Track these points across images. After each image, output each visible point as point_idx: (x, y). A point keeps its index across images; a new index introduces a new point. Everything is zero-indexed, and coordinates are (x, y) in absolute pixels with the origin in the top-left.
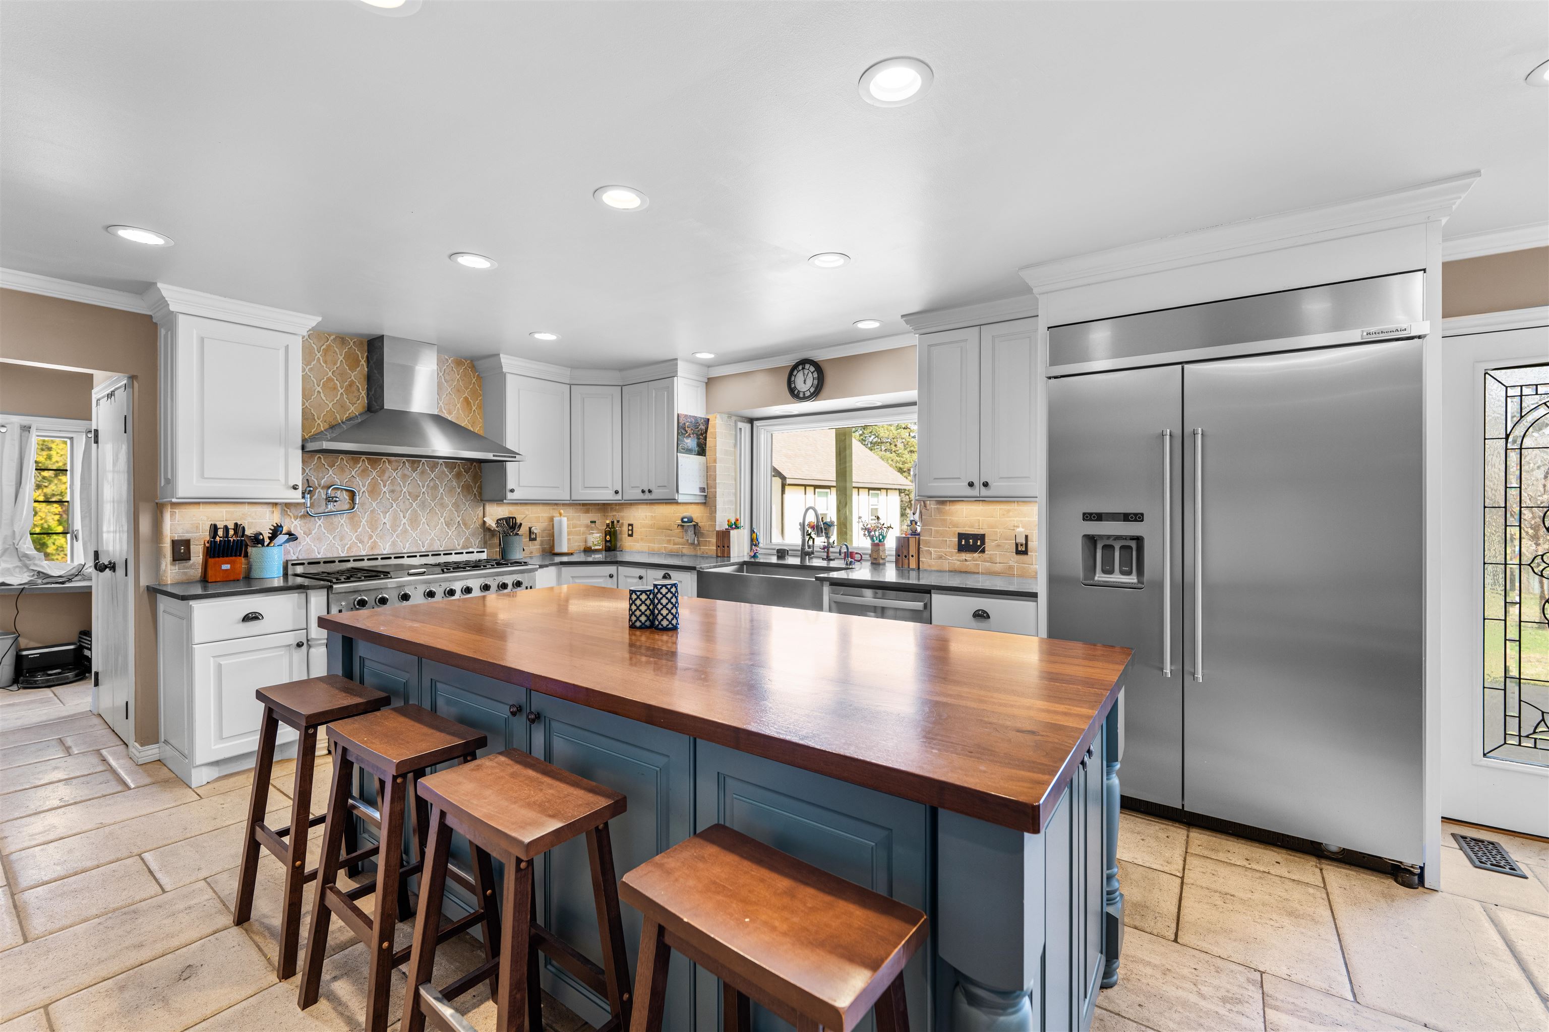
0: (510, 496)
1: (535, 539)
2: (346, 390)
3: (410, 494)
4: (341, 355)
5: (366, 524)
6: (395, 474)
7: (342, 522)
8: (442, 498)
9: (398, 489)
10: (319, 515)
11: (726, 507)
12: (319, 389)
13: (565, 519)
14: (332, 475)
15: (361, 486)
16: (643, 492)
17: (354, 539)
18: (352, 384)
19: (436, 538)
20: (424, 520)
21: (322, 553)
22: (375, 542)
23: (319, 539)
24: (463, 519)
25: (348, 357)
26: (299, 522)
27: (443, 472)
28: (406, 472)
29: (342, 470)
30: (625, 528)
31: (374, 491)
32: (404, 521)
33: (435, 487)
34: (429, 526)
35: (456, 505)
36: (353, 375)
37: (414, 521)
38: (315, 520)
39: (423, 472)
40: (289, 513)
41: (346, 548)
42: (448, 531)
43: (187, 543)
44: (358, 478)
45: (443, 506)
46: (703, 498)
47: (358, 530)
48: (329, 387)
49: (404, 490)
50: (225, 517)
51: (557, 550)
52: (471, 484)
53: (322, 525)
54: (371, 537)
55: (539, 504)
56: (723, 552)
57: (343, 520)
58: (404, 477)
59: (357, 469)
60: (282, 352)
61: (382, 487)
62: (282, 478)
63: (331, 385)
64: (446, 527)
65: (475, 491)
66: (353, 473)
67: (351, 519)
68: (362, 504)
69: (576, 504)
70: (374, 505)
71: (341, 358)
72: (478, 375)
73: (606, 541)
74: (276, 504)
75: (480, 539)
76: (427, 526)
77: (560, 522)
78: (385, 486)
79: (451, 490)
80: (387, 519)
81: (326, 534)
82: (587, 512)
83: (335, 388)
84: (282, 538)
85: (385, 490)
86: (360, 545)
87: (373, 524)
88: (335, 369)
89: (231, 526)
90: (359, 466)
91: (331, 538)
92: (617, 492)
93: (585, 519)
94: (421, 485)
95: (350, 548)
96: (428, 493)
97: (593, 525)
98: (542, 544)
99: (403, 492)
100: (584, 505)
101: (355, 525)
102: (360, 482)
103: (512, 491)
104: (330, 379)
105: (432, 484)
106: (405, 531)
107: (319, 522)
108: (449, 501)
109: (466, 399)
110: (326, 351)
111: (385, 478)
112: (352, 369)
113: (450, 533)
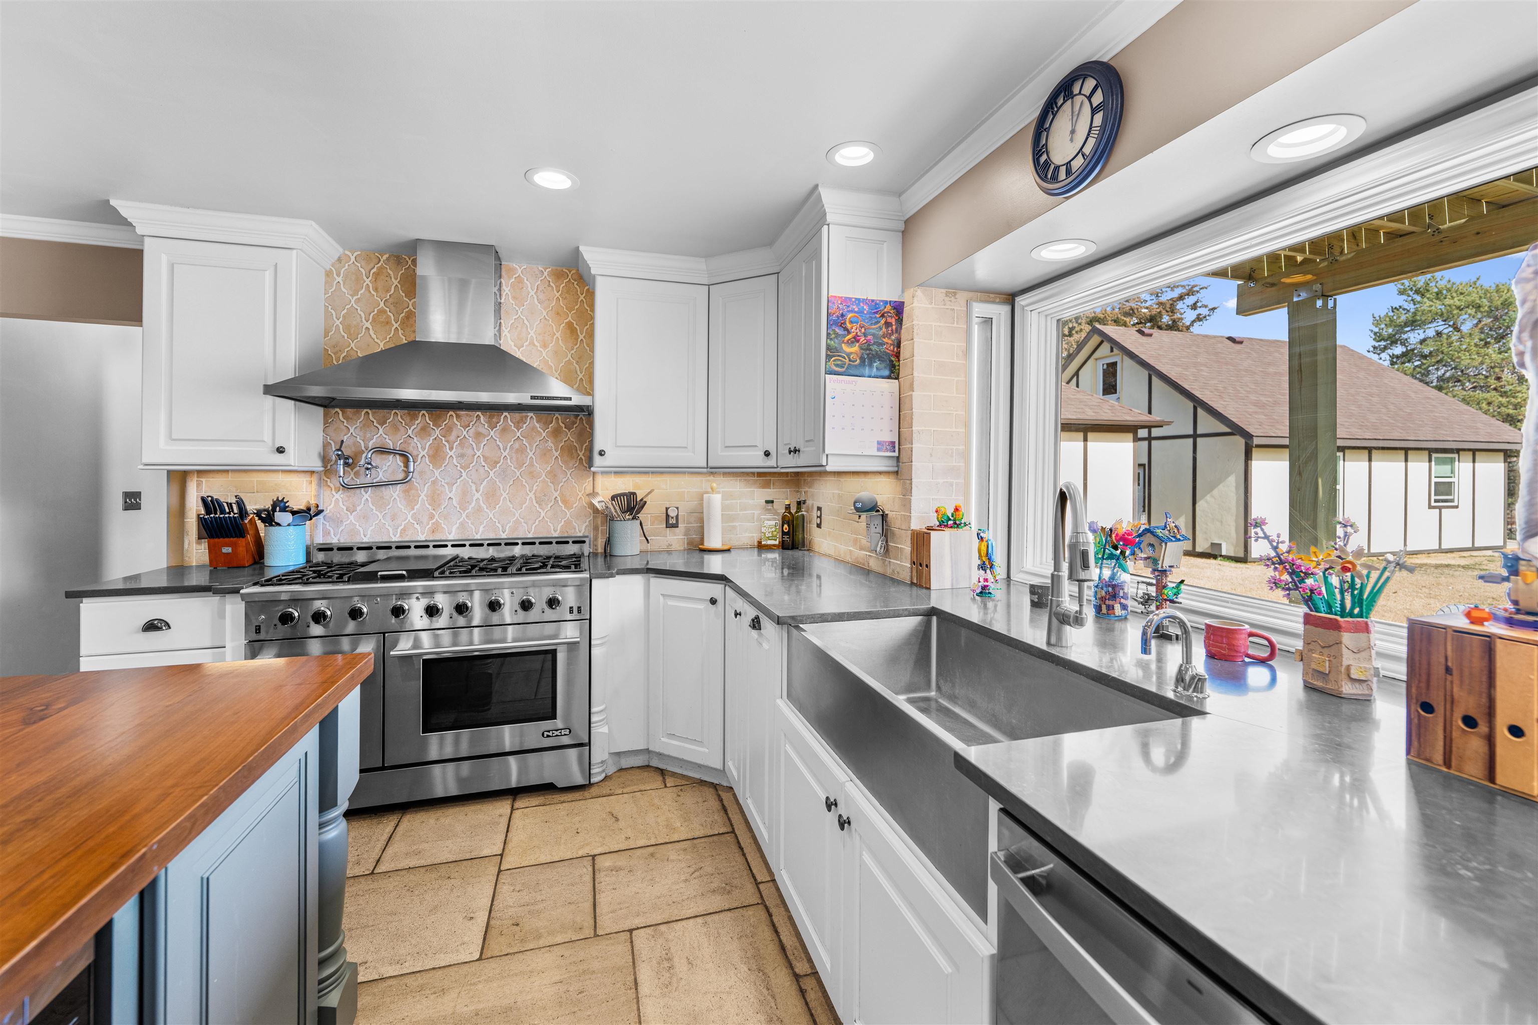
0: (600, 461)
1: (675, 526)
2: (403, 323)
3: (486, 459)
4: (396, 279)
5: (425, 499)
6: (465, 433)
7: (395, 495)
8: (531, 465)
9: (469, 452)
10: (364, 486)
11: (940, 481)
12: (368, 325)
13: (716, 499)
14: (382, 435)
15: (420, 447)
16: (790, 451)
17: (409, 517)
18: (409, 315)
19: (522, 521)
20: (505, 495)
21: (368, 536)
22: (437, 523)
23: (366, 517)
24: (562, 495)
25: (404, 280)
26: (342, 496)
27: (534, 428)
28: (481, 430)
29: (396, 429)
30: (815, 513)
31: (436, 456)
32: (477, 495)
33: (522, 450)
34: (512, 503)
35: (553, 475)
36: (411, 303)
37: (491, 496)
38: (361, 493)
39: (504, 430)
40: (329, 484)
41: (399, 530)
42: (540, 510)
44: (415, 438)
45: (532, 475)
46: (895, 463)
47: (416, 507)
49: (478, 454)
51: (708, 544)
52: (575, 444)
53: (369, 499)
54: (432, 517)
55: (684, 473)
56: (920, 575)
57: (394, 493)
58: (478, 435)
59: (415, 426)
60: (268, 276)
61: (448, 450)
62: (267, 437)
63: (383, 318)
64: (537, 505)
65: (581, 454)
66: (410, 432)
67: (406, 492)
68: (421, 473)
69: (747, 474)
70: (437, 473)
71: (396, 282)
72: (588, 290)
73: (783, 533)
75: (587, 523)
76: (509, 503)
77: (709, 499)
78: (451, 449)
79: (545, 453)
80: (454, 493)
81: (374, 511)
82: (766, 485)
83: (388, 323)
84: (292, 515)
85: (451, 453)
86: (416, 526)
87: (435, 499)
88: (388, 297)
90: (417, 422)
91: (380, 517)
92: (767, 454)
93: (759, 495)
94: (501, 447)
95: (404, 530)
96: (511, 458)
97: (769, 506)
98: (687, 532)
99: (476, 457)
100: (760, 475)
101: (411, 502)
102: (418, 443)
103: (600, 453)
104: (382, 312)
105: (517, 445)
106: (479, 510)
107: (366, 496)
108: (541, 469)
109: (570, 325)
110: (377, 275)
111: (452, 437)
112: (410, 295)
113: (543, 514)
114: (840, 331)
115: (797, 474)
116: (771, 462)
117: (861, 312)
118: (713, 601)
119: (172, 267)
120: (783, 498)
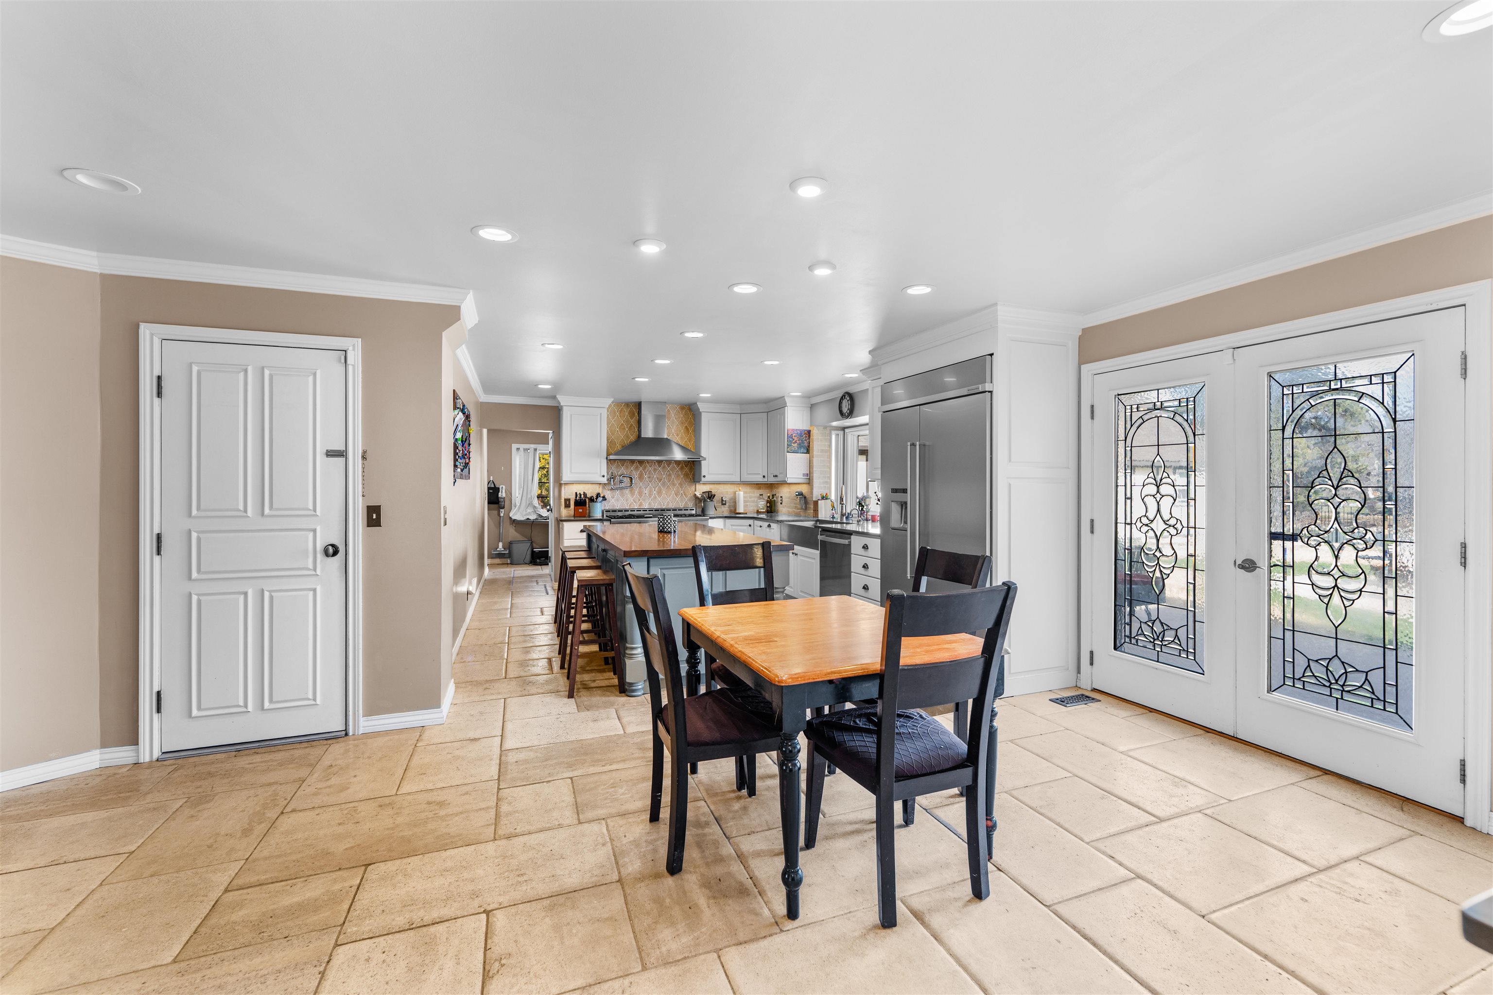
0: (703, 479)
1: (725, 504)
2: (630, 429)
3: (657, 478)
5: (637, 493)
6: (650, 469)
8: (673, 481)
9: (652, 476)
10: (617, 489)
11: (822, 486)
12: (618, 429)
13: (741, 493)
14: (623, 470)
15: (635, 475)
16: (774, 476)
17: (631, 500)
18: (631, 425)
19: (670, 502)
20: (664, 492)
21: (618, 507)
22: (641, 502)
23: (618, 500)
24: (684, 492)
25: (630, 412)
26: (610, 492)
27: (674, 467)
28: (656, 467)
29: (627, 467)
30: (780, 499)
31: (641, 477)
32: (655, 492)
33: (670, 475)
35: (681, 484)
36: (629, 423)
37: (659, 493)
39: (664, 467)
40: (606, 488)
41: (628, 505)
42: (676, 498)
43: (569, 500)
44: (634, 472)
45: (674, 485)
46: (808, 480)
47: (633, 497)
48: (622, 428)
49: (655, 476)
50: (580, 489)
51: (737, 511)
52: (689, 474)
53: (618, 494)
54: (639, 500)
55: (728, 484)
57: (627, 491)
58: (655, 470)
59: (634, 468)
60: (599, 417)
61: (645, 476)
62: (599, 472)
63: (623, 427)
65: (691, 477)
66: (632, 470)
67: (631, 491)
68: (636, 484)
69: (752, 484)
70: (641, 484)
71: (625, 414)
72: (691, 416)
73: (767, 507)
74: (600, 484)
75: (693, 502)
76: (665, 495)
77: (739, 495)
79: (678, 476)
80: (647, 491)
81: (620, 498)
82: (759, 488)
83: (624, 429)
84: (600, 499)
86: (634, 503)
87: (640, 494)
89: (582, 493)
90: (634, 465)
91: (622, 500)
92: (764, 477)
93: (757, 493)
94: (663, 474)
95: (630, 505)
96: (666, 479)
97: (761, 497)
98: (729, 507)
99: (654, 478)
100: (757, 484)
101: (632, 494)
103: (704, 476)
104: (622, 424)
106: (655, 497)
107: (616, 492)
108: (677, 482)
109: (686, 427)
110: (621, 411)
111: (646, 471)
112: (632, 418)
114: (791, 440)
115: (771, 484)
116: (766, 480)
117: (797, 433)
118: (750, 526)
119: (571, 415)
120: (767, 494)
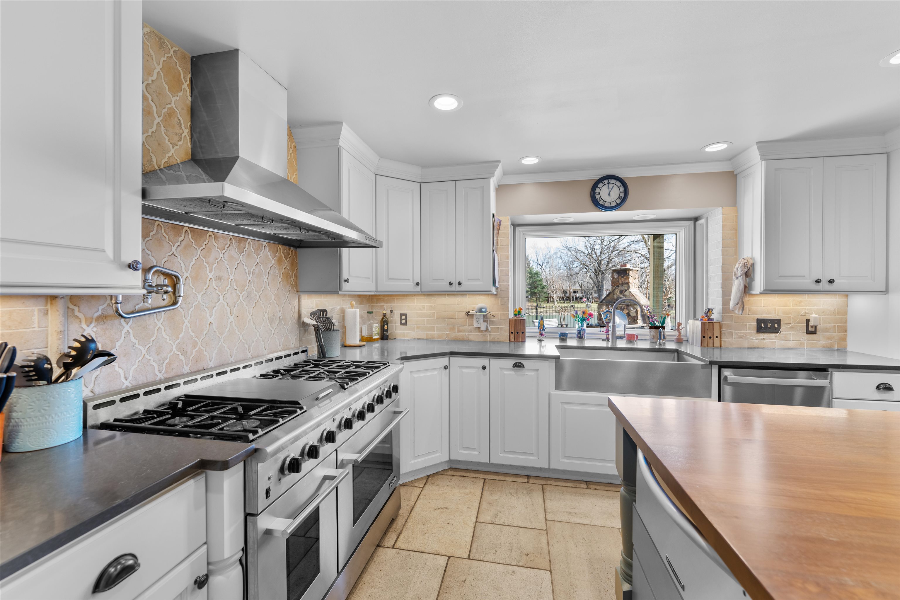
0: (346, 287)
2: (165, 120)
4: (159, 64)
5: (189, 325)
6: (221, 255)
7: (159, 324)
8: (265, 288)
15: (185, 268)
16: (451, 284)
17: (174, 349)
18: (171, 114)
19: (261, 339)
20: (250, 317)
21: (130, 378)
22: (199, 349)
23: (126, 355)
24: (283, 313)
25: (166, 69)
26: (95, 329)
27: (267, 255)
30: (398, 317)
31: (198, 277)
32: (231, 318)
34: (254, 324)
36: (173, 100)
37: (241, 319)
38: (121, 324)
40: (77, 313)
41: (164, 365)
42: (271, 328)
44: (179, 257)
45: (267, 297)
46: (495, 290)
47: (181, 336)
49: (231, 278)
51: (350, 342)
52: (289, 271)
53: (131, 331)
54: (195, 344)
57: (163, 321)
58: (231, 258)
59: (179, 243)
61: (208, 273)
62: (111, 252)
64: (269, 324)
65: (292, 280)
66: (174, 250)
68: (187, 296)
70: (199, 298)
71: (158, 68)
72: (295, 146)
74: (53, 298)
75: (296, 337)
76: (252, 324)
78: (211, 271)
79: (273, 278)
80: (214, 317)
81: (137, 346)
85: (211, 276)
86: (182, 357)
88: (150, 82)
90: (181, 239)
91: (144, 352)
92: (418, 284)
93: (364, 309)
94: (247, 271)
95: (169, 364)
96: (254, 282)
97: (370, 315)
99: (230, 280)
101: (176, 329)
102: (182, 263)
103: (347, 281)
105: (257, 271)
107: (127, 327)
111: (211, 259)
112: (171, 90)
113: (273, 332)
118: (447, 368)
